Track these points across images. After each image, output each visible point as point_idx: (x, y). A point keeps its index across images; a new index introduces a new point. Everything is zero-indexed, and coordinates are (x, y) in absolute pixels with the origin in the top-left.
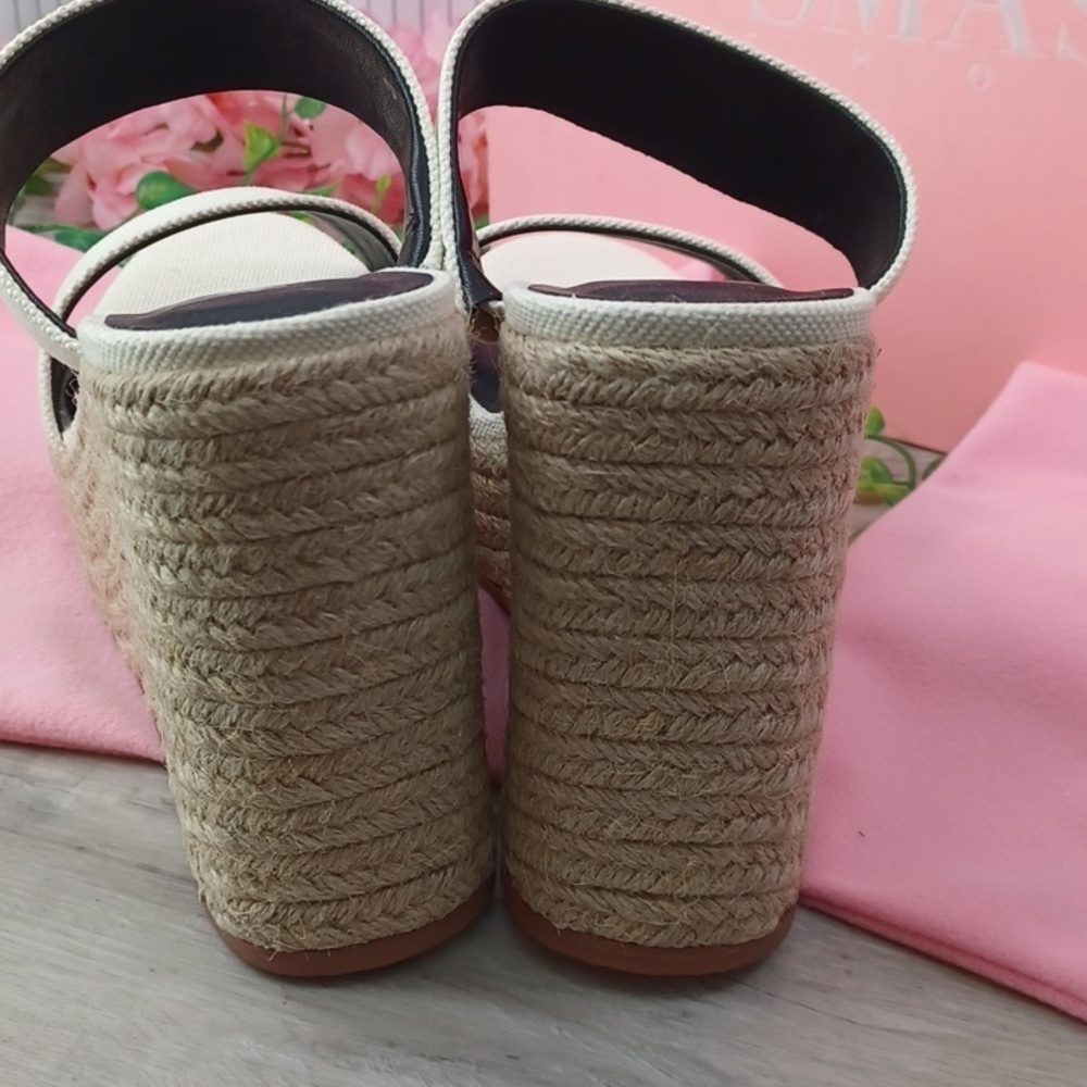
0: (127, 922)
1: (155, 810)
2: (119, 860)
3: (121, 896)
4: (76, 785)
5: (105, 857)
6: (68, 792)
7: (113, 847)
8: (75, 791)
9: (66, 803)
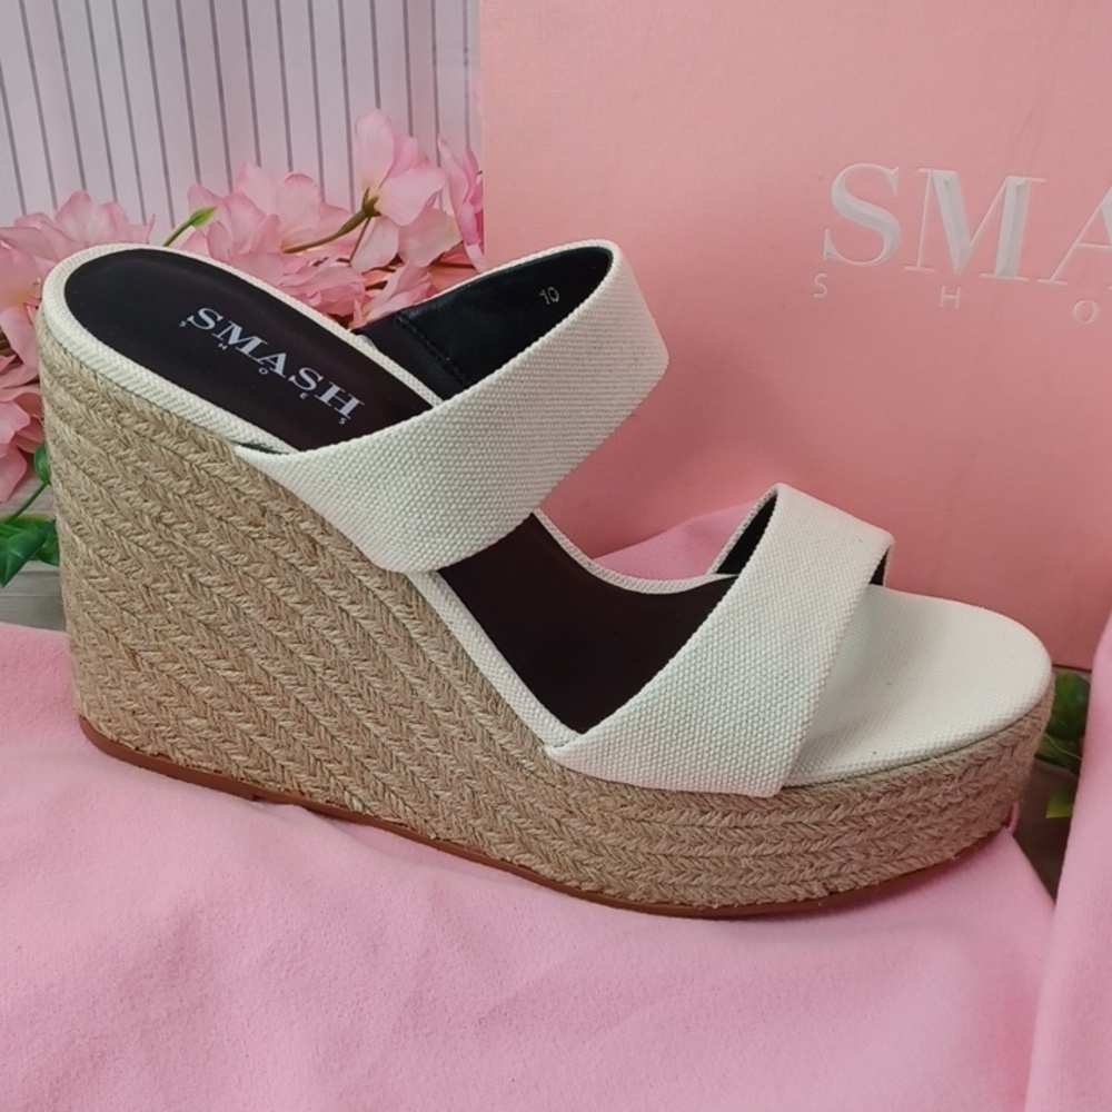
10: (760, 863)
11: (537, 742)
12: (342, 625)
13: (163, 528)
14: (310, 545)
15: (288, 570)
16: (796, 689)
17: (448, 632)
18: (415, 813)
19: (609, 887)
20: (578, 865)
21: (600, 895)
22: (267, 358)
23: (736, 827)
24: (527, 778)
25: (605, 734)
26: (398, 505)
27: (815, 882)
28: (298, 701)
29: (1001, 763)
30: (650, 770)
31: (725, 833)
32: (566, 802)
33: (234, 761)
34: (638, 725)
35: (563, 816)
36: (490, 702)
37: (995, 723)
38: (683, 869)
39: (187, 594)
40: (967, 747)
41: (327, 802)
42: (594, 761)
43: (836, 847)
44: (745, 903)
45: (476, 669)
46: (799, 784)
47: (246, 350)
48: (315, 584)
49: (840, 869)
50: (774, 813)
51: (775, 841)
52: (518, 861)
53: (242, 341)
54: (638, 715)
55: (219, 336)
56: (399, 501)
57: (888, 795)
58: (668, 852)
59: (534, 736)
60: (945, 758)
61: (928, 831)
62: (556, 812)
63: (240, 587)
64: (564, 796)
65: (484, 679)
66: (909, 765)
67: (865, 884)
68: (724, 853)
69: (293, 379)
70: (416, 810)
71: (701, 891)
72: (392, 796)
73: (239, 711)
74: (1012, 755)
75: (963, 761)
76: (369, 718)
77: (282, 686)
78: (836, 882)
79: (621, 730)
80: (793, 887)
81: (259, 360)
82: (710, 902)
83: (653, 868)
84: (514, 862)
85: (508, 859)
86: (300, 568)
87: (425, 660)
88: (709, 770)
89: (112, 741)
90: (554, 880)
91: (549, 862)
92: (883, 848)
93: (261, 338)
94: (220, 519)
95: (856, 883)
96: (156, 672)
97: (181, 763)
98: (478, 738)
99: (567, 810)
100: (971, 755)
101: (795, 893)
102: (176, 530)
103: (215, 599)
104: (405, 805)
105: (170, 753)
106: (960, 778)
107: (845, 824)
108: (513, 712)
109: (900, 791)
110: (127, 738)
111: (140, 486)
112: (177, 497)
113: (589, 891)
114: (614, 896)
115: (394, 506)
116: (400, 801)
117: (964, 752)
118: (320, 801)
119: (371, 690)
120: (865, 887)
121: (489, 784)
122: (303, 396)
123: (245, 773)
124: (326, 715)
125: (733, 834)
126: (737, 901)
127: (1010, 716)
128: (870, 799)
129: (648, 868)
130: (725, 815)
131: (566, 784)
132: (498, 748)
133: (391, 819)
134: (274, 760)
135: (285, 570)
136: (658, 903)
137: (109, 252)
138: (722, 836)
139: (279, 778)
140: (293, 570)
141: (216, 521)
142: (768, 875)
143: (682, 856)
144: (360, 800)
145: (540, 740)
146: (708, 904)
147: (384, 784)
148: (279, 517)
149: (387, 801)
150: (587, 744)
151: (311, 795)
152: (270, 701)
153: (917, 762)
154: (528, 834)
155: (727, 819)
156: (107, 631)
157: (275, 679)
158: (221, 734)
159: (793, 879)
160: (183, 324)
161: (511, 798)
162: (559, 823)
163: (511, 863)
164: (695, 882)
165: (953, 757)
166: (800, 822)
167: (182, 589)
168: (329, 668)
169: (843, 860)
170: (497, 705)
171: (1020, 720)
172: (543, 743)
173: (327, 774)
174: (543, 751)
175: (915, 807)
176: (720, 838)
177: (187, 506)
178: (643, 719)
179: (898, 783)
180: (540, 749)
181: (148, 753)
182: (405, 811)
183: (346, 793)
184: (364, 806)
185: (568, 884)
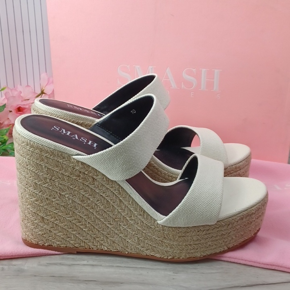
0: (54, 287)
1: (46, 265)
2: (45, 276)
3: (50, 283)
4: (25, 264)
5: (41, 276)
6: (24, 266)
7: (42, 274)
8: (26, 265)
9: (26, 268)
10: (212, 243)
11: (155, 220)
12: (101, 200)
13: (52, 181)
14: (92, 179)
15: (86, 187)
16: (217, 196)
17: (130, 196)
18: (122, 247)
19: (175, 256)
20: (167, 252)
21: (173, 259)
22: (73, 136)
23: (206, 234)
24: (153, 231)
25: (174, 214)
26: (120, 163)
27: (225, 246)
28: (89, 222)
29: (262, 209)
30: (186, 222)
31: (204, 236)
32: (164, 235)
33: (71, 243)
34: (182, 210)
35: (163, 239)
36: (142, 212)
37: (260, 199)
38: (194, 248)
39: (58, 198)
40: (255, 206)
41: (97, 249)
42: (171, 222)
43: (229, 236)
44: (209, 254)
45: (138, 204)
46: (220, 220)
47: (68, 134)
48: (94, 189)
49: (230, 241)
50: (215, 229)
51: (216, 236)
52: (151, 254)
53: (66, 132)
54: (182, 208)
55: (61, 132)
56: (120, 162)
57: (240, 220)
58: (190, 244)
59: (154, 219)
60: (251, 209)
61: (249, 229)
62: (161, 239)
63: (73, 194)
64: (163, 234)
65: (140, 207)
66: (244, 212)
67: (236, 245)
68: (204, 241)
69: (81, 140)
70: (122, 246)
71: (199, 253)
72: (115, 244)
73: (72, 228)
74: (264, 207)
75: (255, 209)
76: (109, 224)
77: (84, 219)
78: (229, 245)
79: (178, 212)
80: (220, 248)
81: (72, 136)
82: (201, 256)
83: (186, 249)
84: (150, 255)
85: (148, 254)
86: (89, 186)
87: (124, 205)
88: (200, 219)
89: (36, 244)
90: (161, 258)
91: (159, 253)
92: (239, 234)
93: (70, 131)
94: (68, 176)
95: (234, 245)
96: (49, 222)
97: (56, 246)
98: (139, 222)
99: (164, 237)
100: (256, 207)
101: (221, 250)
102: (56, 181)
103: (66, 198)
104: (119, 246)
105: (53, 245)
106: (255, 214)
107: (231, 229)
108: (148, 214)
109: (242, 219)
110: (40, 242)
111: (46, 171)
112: (56, 172)
113: (170, 259)
114: (177, 259)
115: (119, 164)
116: (118, 245)
117: (255, 207)
118: (95, 249)
119: (109, 216)
120: (236, 246)
121: (142, 235)
122: (84, 143)
123: (74, 246)
124: (96, 225)
125: (206, 236)
126: (207, 254)
127: (262, 198)
128: (236, 222)
129: (185, 249)
130: (203, 231)
131: (164, 230)
132: (145, 225)
133: (115, 250)
134: (82, 241)
135: (85, 187)
136: (188, 258)
137: (27, 116)
138: (203, 237)
139: (84, 245)
140: (88, 187)
141: (67, 177)
142: (214, 245)
143: (193, 244)
144: (106, 247)
145: (156, 220)
146: (200, 256)
147: (113, 241)
148: (84, 173)
149: (114, 246)
150: (170, 218)
151: (93, 248)
152: (81, 224)
153: (245, 211)
154: (153, 246)
155: (204, 232)
156: (35, 213)
157: (82, 218)
158: (68, 236)
159: (220, 246)
160: (52, 129)
161: (149, 237)
162: (162, 242)
163: (149, 255)
164: (197, 251)
165: (253, 208)
166: (221, 230)
167: (57, 197)
168: (97, 212)
169: (231, 239)
170: (144, 213)
171: (264, 198)
172: (157, 221)
173: (97, 242)
174: (157, 223)
175: (245, 222)
176: (203, 238)
177: (59, 174)
178: (183, 209)
179: (242, 217)
180: (156, 222)
181: (46, 245)
182: (119, 247)
183: (102, 246)
184: (108, 248)
185: (164, 258)
